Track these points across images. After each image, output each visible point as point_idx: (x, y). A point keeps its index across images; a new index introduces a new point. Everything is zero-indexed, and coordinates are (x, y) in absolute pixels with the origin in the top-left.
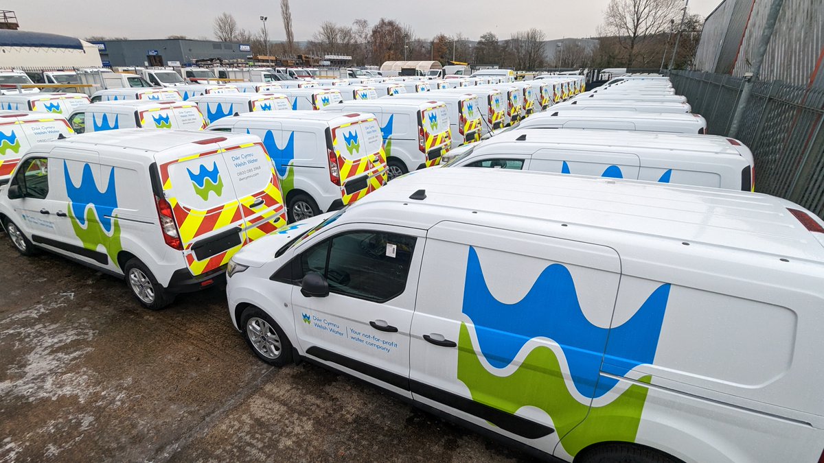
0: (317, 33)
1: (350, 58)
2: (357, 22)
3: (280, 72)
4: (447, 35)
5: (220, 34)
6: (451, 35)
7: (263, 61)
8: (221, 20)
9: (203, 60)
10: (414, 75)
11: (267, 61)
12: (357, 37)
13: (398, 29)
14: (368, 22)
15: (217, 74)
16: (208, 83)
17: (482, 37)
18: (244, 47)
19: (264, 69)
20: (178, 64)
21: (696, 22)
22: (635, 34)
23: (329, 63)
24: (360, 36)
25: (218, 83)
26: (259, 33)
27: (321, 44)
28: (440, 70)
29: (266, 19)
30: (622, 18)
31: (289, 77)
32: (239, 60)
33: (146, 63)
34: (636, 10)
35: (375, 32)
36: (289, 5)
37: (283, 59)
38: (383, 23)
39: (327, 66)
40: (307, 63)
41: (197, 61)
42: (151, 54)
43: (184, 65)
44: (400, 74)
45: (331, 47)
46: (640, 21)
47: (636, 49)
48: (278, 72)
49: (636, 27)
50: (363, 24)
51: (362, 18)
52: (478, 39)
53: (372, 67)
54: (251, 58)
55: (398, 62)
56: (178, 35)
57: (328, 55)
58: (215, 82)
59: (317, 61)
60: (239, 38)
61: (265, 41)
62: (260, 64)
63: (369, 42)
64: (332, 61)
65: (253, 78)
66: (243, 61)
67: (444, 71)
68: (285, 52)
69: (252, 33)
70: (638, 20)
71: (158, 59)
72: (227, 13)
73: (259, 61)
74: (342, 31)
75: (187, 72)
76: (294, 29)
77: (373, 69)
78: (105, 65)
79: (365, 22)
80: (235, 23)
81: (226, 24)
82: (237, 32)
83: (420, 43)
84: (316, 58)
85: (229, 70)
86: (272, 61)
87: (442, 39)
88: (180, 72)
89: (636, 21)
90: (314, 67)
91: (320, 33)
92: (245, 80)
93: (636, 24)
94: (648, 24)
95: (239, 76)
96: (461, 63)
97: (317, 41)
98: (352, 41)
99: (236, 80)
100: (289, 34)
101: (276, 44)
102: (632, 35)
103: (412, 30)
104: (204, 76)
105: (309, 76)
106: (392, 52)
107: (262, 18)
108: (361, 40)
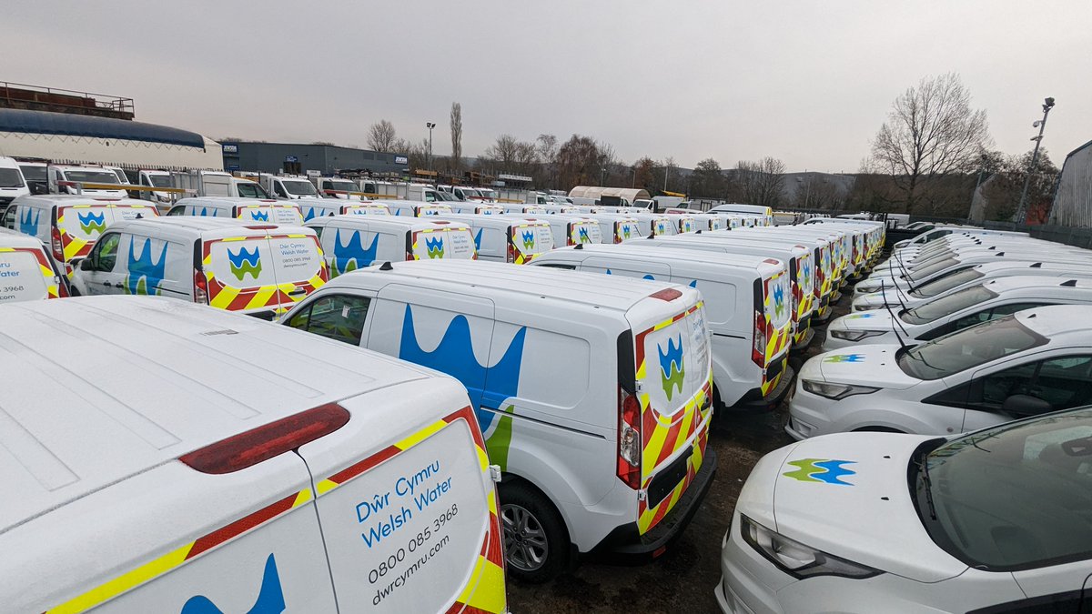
0: (491, 147)
1: (530, 179)
2: (543, 138)
3: (442, 190)
4: (653, 159)
5: (374, 143)
6: (660, 159)
7: (422, 176)
8: (378, 128)
9: (349, 171)
10: (617, 205)
11: (427, 177)
12: (541, 155)
13: (593, 148)
14: (557, 139)
15: (362, 187)
16: (348, 198)
17: (700, 164)
18: (400, 159)
19: (424, 185)
20: (319, 173)
21: (998, 160)
22: (915, 171)
23: (503, 183)
24: (545, 154)
25: (362, 199)
26: (420, 144)
27: (493, 162)
28: (651, 201)
29: (433, 126)
30: (898, 150)
31: (454, 197)
32: (392, 173)
33: (281, 171)
34: (917, 141)
35: (563, 151)
36: (461, 115)
37: (448, 175)
38: (575, 140)
39: (500, 187)
40: (476, 183)
41: (341, 172)
42: (289, 160)
43: (324, 175)
44: (597, 203)
45: (508, 166)
46: (923, 156)
47: (917, 191)
48: (441, 189)
49: (917, 164)
50: (550, 140)
51: (549, 133)
52: (693, 166)
53: (558, 191)
54: (407, 172)
55: (592, 188)
56: (326, 142)
57: (503, 173)
58: (358, 197)
59: (489, 181)
60: (396, 148)
61: (426, 154)
62: (417, 179)
63: (554, 162)
64: (507, 181)
65: (410, 194)
66: (397, 174)
67: (656, 203)
68: (449, 168)
69: (412, 144)
70: (920, 154)
71: (295, 167)
72: (387, 121)
73: (416, 175)
74: (521, 147)
75: (325, 182)
76: (463, 143)
77: (559, 195)
78: (226, 169)
79: (552, 138)
80: (393, 132)
81: (384, 132)
82: (395, 142)
83: (621, 168)
84: (489, 176)
85: (378, 182)
86: (433, 177)
87: (647, 163)
88: (315, 183)
89: (916, 155)
90: (486, 187)
91: (495, 148)
92: (399, 197)
93: (917, 158)
94: (935, 160)
95: (392, 191)
96: (677, 194)
97: (489, 158)
98: (534, 160)
99: (387, 197)
100: (457, 147)
101: (439, 158)
102: (911, 173)
103: (613, 150)
104: (346, 189)
105: (481, 197)
106: (584, 175)
107: (429, 125)
108: (544, 160)
